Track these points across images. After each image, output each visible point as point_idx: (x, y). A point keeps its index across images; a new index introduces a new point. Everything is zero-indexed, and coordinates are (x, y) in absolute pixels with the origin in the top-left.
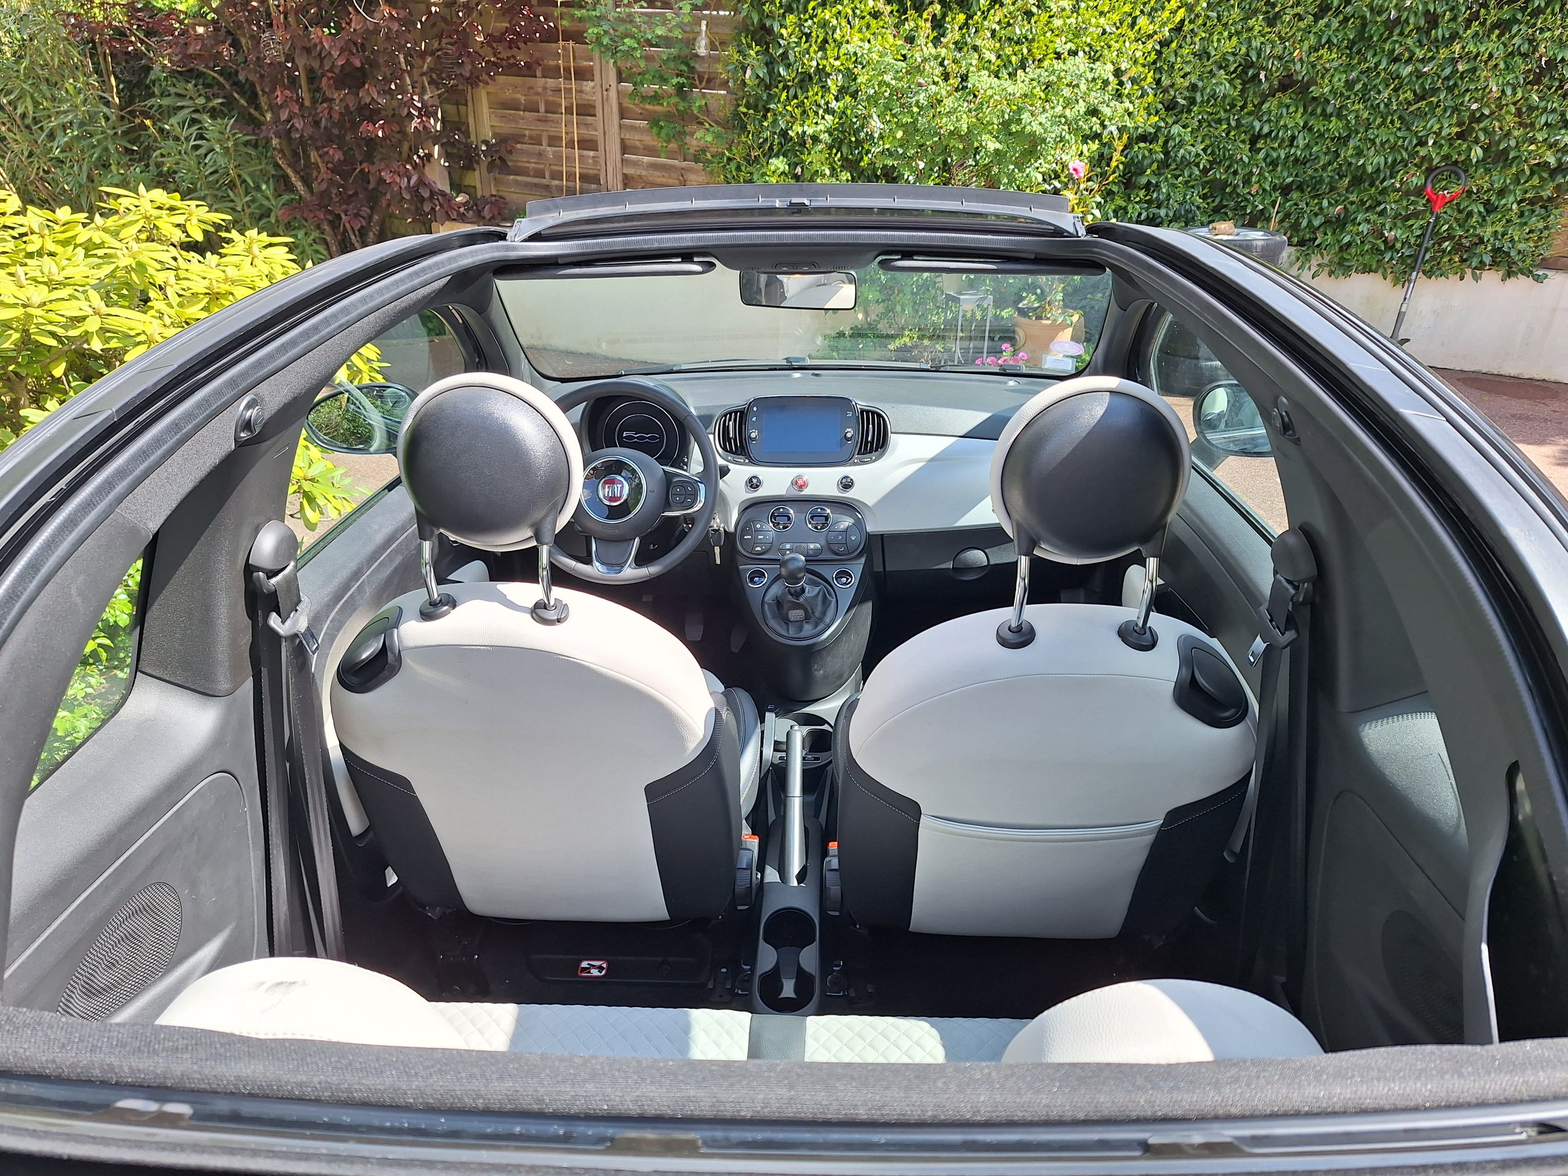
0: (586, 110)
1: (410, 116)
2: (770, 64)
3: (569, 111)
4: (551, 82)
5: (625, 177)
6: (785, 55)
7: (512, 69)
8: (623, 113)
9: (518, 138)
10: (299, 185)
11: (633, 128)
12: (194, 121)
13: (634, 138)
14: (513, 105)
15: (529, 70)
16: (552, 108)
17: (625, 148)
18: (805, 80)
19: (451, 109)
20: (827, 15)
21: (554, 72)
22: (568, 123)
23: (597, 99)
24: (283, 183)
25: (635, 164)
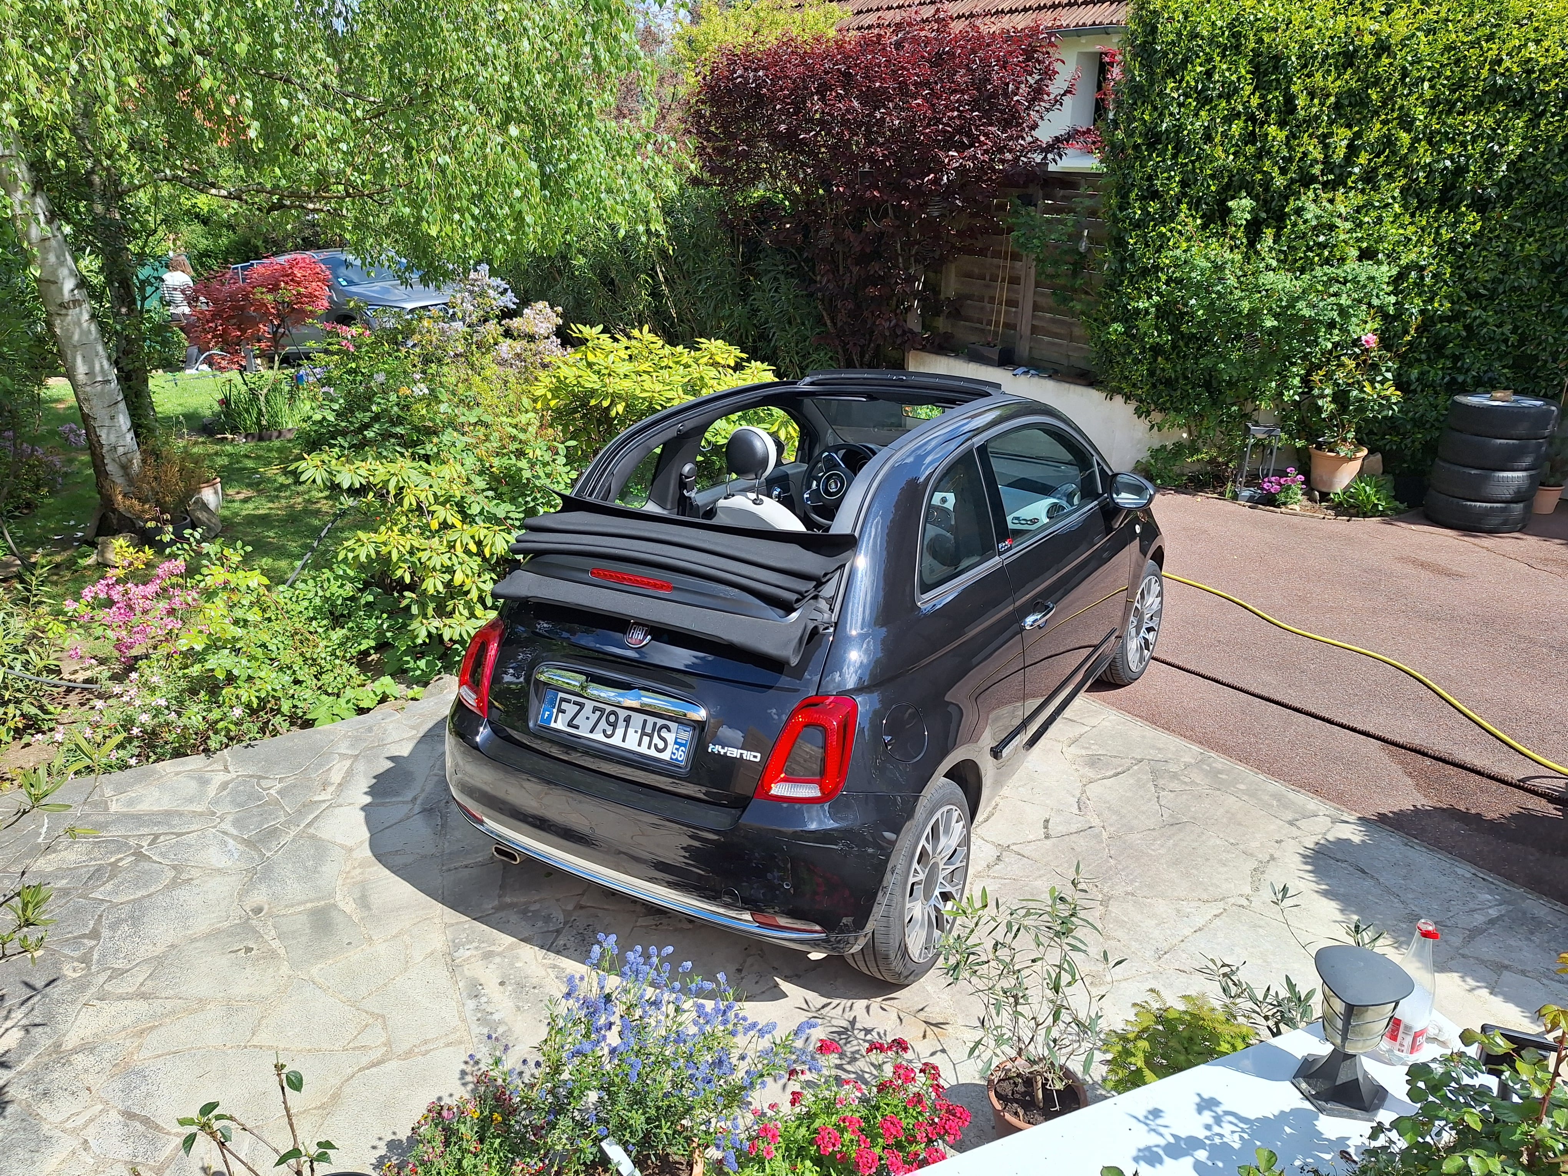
0: (1014, 280)
1: (897, 283)
2: (1123, 260)
3: (1003, 280)
4: (995, 261)
5: (1033, 326)
6: (1132, 255)
7: (970, 251)
8: (1037, 285)
9: (970, 297)
10: (828, 322)
11: (1043, 294)
12: (776, 279)
13: (1042, 301)
14: (969, 275)
15: (982, 252)
16: (994, 279)
17: (1036, 307)
18: (1145, 272)
19: (931, 275)
20: (1163, 230)
21: (997, 254)
22: (1002, 289)
23: (1022, 274)
24: (820, 321)
25: (1041, 318)
